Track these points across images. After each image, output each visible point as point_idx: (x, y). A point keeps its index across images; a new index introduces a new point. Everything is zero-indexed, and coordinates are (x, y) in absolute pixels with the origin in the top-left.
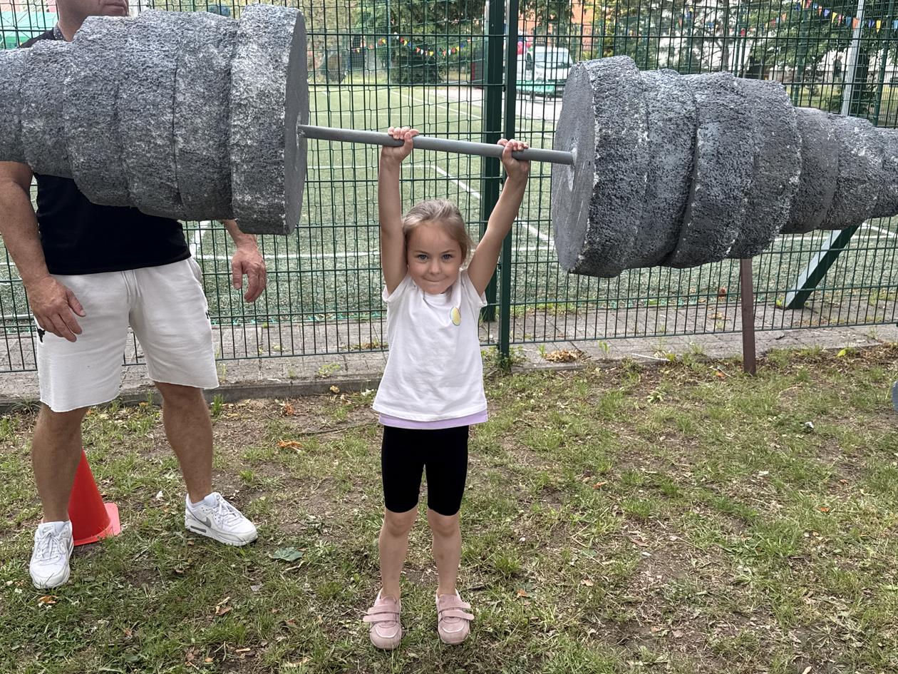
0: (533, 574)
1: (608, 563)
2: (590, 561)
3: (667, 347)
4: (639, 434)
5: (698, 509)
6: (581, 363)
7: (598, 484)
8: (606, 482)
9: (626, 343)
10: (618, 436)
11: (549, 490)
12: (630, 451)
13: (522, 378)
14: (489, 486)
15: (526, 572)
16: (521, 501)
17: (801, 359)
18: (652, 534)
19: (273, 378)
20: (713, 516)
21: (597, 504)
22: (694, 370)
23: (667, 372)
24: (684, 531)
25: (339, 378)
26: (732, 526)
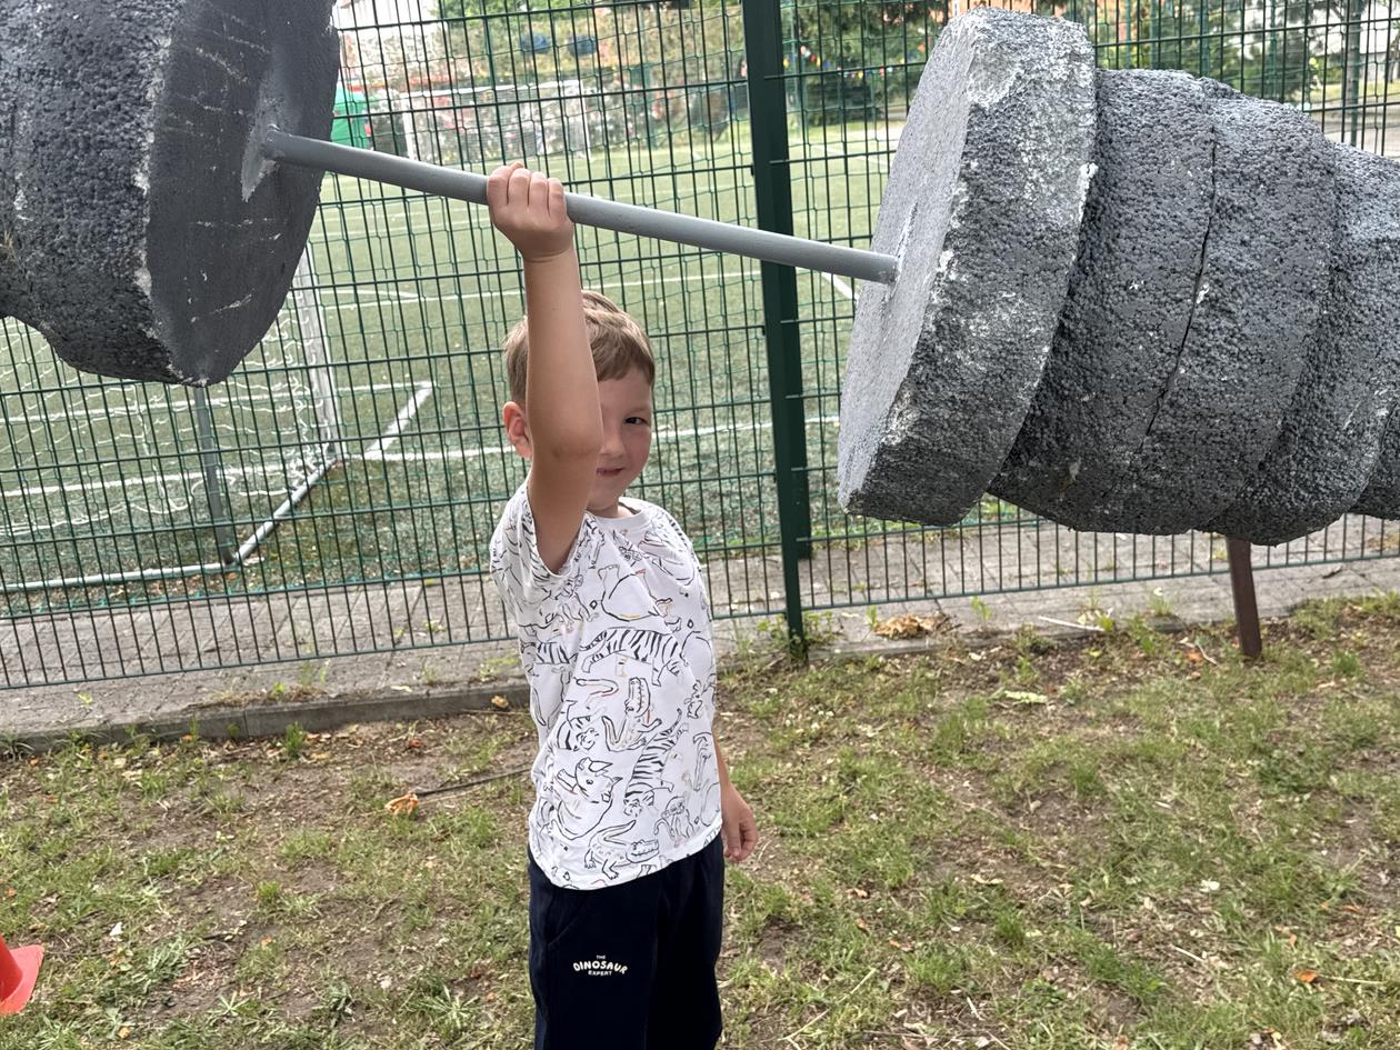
4: (993, 795)
5: (1056, 970)
6: (939, 638)
10: (949, 801)
11: (782, 925)
12: (963, 836)
17: (1362, 618)
18: (949, 1032)
19: (401, 686)
20: (1080, 990)
21: (859, 961)
22: (1147, 650)
23: (1096, 654)
24: (1012, 1024)
25: (511, 682)
26: (1110, 1014)
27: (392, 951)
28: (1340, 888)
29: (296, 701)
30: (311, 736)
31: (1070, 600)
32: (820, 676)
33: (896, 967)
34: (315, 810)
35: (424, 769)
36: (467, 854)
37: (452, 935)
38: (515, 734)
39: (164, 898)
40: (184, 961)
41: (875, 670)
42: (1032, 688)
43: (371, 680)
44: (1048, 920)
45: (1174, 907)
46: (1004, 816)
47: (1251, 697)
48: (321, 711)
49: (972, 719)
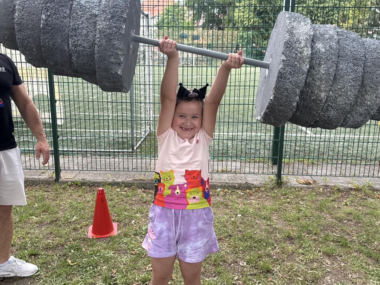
0: (276, 272)
1: (311, 272)
2: (303, 270)
3: (356, 182)
4: (335, 219)
5: (356, 253)
6: (314, 185)
7: (312, 238)
8: (316, 237)
9: (336, 179)
10: (325, 218)
11: (290, 238)
12: (330, 225)
13: (286, 190)
14: (263, 233)
15: (274, 271)
16: (277, 241)
18: (333, 262)
20: (362, 257)
21: (310, 247)
23: (354, 193)
24: (348, 262)
31: (346, 181)
33: (319, 249)
41: (299, 191)
46: (339, 223)
49: (327, 203)
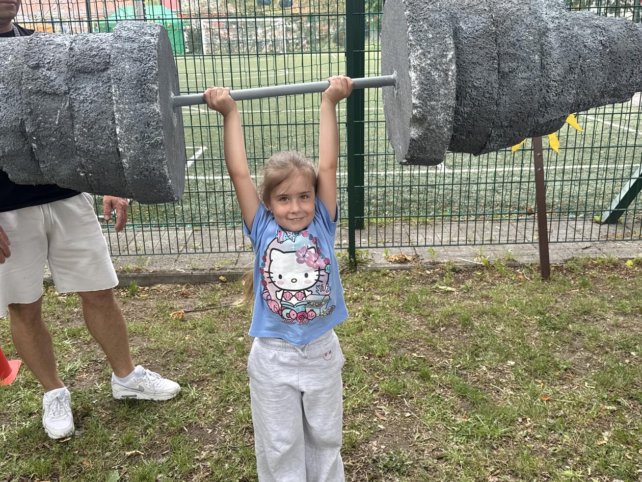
5: (442, 390)
6: (414, 264)
9: (458, 249)
17: (596, 266)
18: (395, 410)
19: (180, 269)
20: (451, 398)
21: (361, 382)
22: (501, 273)
23: (479, 274)
24: (421, 409)
25: (228, 271)
26: (461, 407)
27: (168, 369)
28: (565, 367)
29: (135, 272)
30: (140, 288)
31: (472, 252)
32: (361, 276)
33: (376, 385)
34: (140, 316)
35: (188, 303)
36: (203, 335)
37: (194, 364)
38: (228, 292)
39: (73, 345)
40: (80, 369)
41: (385, 275)
42: (450, 285)
43: (168, 266)
44: (442, 372)
45: (495, 370)
46: (430, 332)
47: (541, 293)
48: (145, 278)
49: (422, 295)
